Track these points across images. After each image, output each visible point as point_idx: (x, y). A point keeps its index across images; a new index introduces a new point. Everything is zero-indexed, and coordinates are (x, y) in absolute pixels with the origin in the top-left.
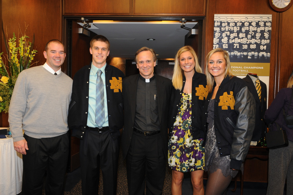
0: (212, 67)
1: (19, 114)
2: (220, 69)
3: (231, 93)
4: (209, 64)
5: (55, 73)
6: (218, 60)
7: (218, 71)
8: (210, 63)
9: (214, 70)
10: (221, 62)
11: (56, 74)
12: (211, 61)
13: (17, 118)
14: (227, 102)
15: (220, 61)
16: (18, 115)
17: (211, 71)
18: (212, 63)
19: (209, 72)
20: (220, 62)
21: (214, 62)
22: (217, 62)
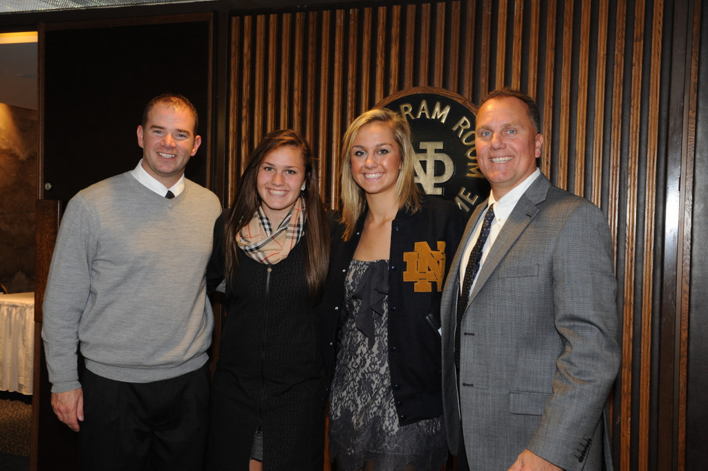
0: (362, 167)
1: (69, 318)
2: (384, 173)
3: (441, 245)
4: (355, 158)
5: (169, 192)
6: (377, 146)
7: (379, 178)
8: (357, 154)
9: (367, 176)
10: (387, 152)
11: (170, 195)
12: (358, 149)
13: (63, 328)
14: (429, 270)
15: (384, 147)
16: (67, 321)
17: (360, 178)
18: (362, 153)
19: (353, 179)
20: (384, 152)
21: (366, 151)
22: (376, 151)
